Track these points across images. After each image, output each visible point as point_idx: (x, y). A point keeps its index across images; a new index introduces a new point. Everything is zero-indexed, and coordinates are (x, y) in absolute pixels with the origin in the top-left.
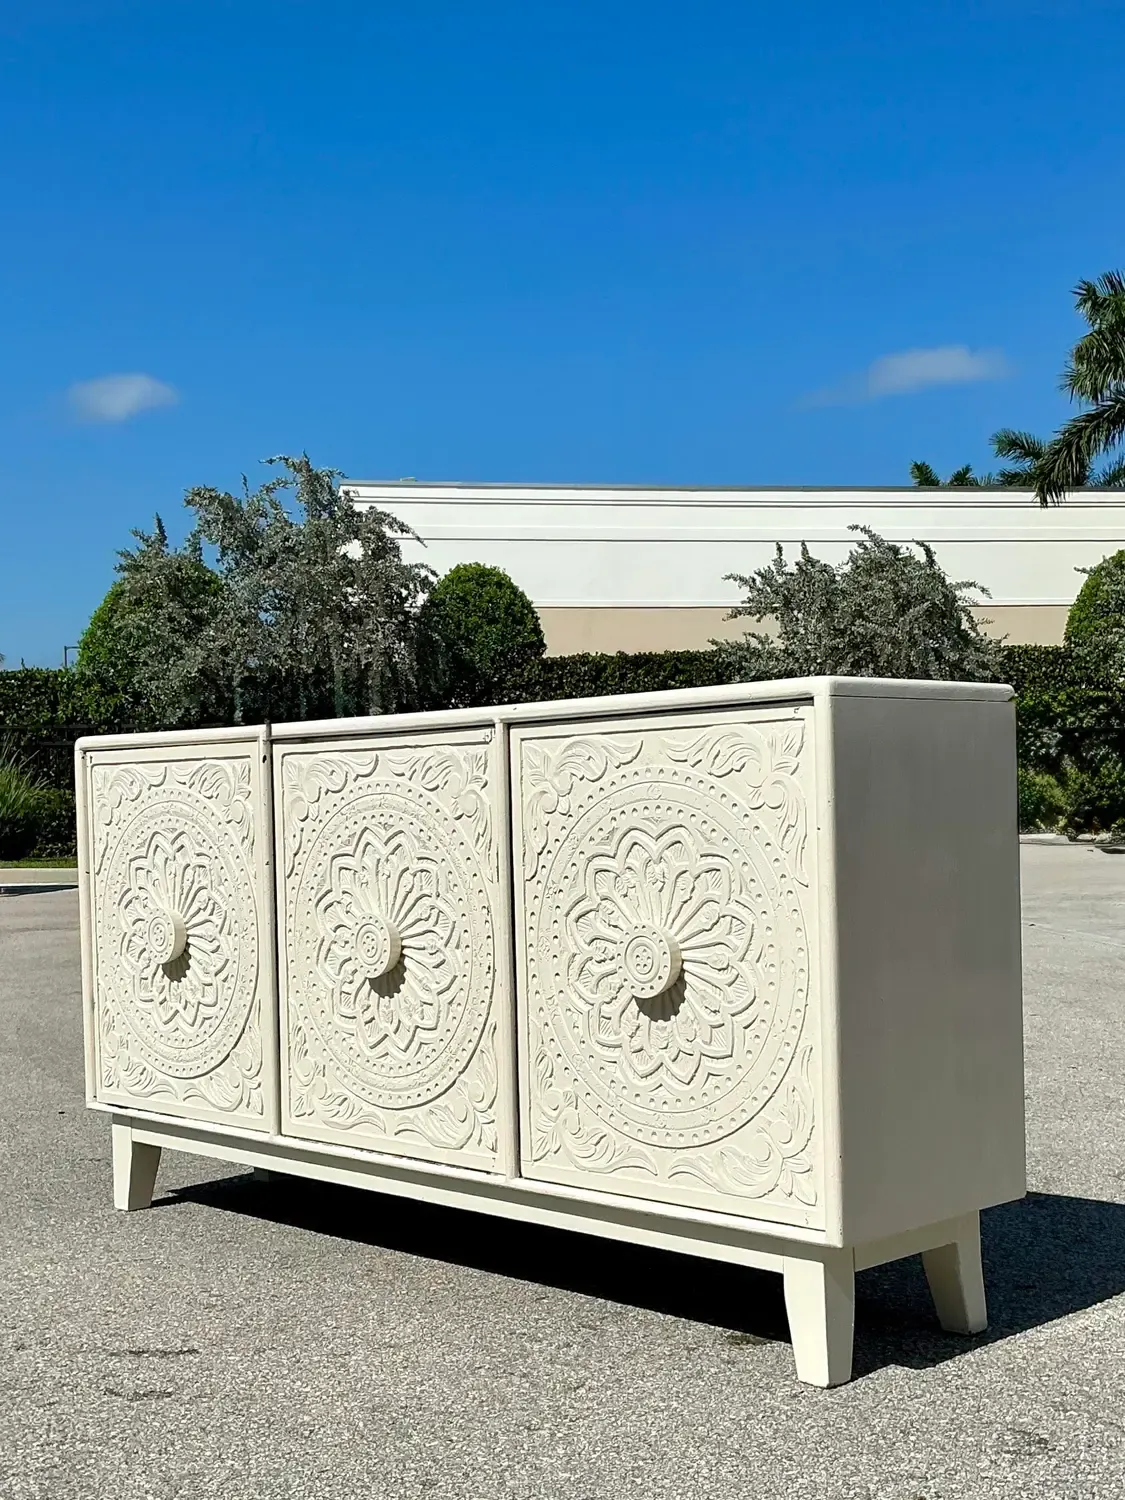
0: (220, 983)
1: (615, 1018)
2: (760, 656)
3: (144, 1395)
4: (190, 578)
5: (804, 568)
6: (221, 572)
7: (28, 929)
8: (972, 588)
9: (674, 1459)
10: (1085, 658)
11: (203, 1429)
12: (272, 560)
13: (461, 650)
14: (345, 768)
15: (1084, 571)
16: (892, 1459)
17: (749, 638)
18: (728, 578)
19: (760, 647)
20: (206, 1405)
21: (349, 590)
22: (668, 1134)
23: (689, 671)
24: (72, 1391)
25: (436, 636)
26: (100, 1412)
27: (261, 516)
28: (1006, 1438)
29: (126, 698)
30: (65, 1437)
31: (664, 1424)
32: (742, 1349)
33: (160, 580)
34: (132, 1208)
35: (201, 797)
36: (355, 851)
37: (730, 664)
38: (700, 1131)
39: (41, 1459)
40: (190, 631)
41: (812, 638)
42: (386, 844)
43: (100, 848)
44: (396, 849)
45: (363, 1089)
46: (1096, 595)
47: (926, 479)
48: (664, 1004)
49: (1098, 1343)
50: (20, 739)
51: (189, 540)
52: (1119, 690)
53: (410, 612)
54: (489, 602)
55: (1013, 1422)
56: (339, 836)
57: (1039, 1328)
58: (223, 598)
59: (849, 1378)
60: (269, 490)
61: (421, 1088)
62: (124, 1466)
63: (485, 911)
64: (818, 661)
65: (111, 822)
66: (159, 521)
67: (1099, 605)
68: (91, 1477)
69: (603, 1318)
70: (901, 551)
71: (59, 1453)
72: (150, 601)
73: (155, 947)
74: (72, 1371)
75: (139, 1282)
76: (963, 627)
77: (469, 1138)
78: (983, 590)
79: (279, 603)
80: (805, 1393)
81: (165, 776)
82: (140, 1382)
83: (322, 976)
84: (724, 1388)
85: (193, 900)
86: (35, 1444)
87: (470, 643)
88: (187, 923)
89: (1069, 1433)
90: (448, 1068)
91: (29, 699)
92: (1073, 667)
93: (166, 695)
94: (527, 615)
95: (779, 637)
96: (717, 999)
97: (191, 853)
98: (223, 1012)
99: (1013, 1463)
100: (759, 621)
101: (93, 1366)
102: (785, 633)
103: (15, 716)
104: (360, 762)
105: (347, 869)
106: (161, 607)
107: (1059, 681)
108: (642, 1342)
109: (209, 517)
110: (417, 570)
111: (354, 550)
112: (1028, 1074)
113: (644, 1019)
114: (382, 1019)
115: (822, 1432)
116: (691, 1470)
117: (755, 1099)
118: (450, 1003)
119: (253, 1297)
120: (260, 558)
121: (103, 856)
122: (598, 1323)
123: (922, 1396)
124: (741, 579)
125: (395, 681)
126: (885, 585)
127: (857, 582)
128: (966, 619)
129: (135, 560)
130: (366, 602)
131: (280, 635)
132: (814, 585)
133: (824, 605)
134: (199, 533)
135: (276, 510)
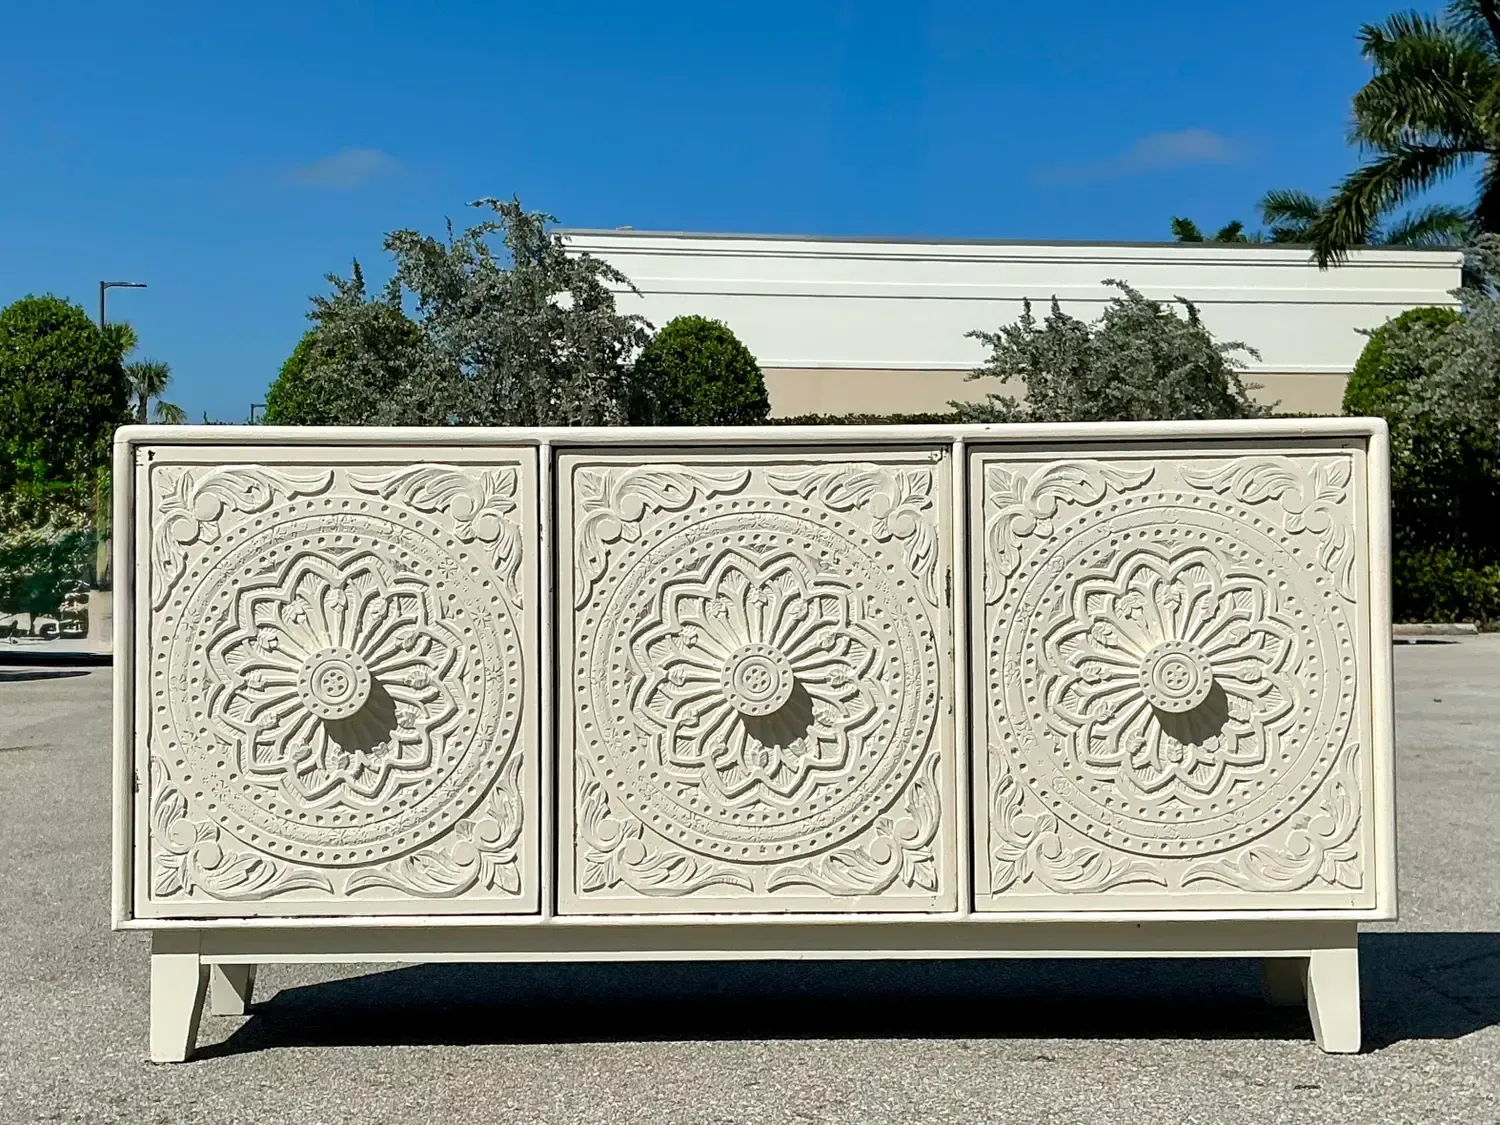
4: (387, 328)
5: (1054, 325)
8: (1240, 349)
12: (476, 310)
13: (677, 409)
15: (1364, 332)
17: (993, 400)
18: (970, 335)
19: (1004, 410)
21: (558, 343)
25: (650, 393)
27: (466, 262)
33: (356, 331)
40: (385, 385)
41: (1061, 401)
46: (1378, 360)
47: (1187, 235)
51: (388, 288)
52: (1403, 464)
53: (623, 367)
54: (708, 357)
60: (475, 234)
66: (357, 266)
67: (1382, 371)
69: (821, 1107)
70: (1162, 308)
72: (343, 352)
76: (1229, 392)
78: (1253, 352)
79: (482, 355)
94: (750, 372)
95: (1025, 400)
100: (1003, 382)
102: (1033, 396)
106: (355, 358)
109: (411, 263)
110: (632, 322)
111: (565, 300)
119: (426, 1076)
120: (463, 308)
124: (985, 336)
126: (1143, 345)
127: (1113, 341)
128: (1233, 382)
129: (330, 308)
130: (575, 356)
131: (482, 392)
132: (1065, 343)
133: (1076, 365)
134: (399, 279)
135: (482, 254)
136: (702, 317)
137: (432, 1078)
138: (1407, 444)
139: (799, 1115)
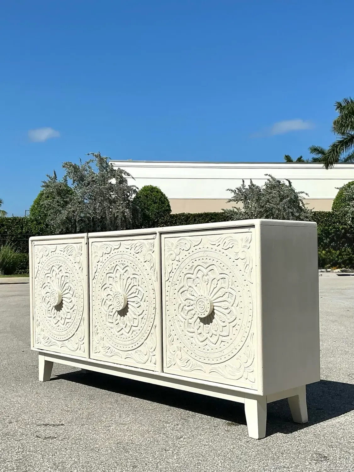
0: (72, 312)
1: (193, 323)
2: (237, 214)
3: (48, 438)
4: (64, 189)
5: (251, 187)
6: (73, 188)
7: (13, 296)
8: (303, 193)
9: (211, 461)
10: (338, 215)
11: (66, 449)
12: (89, 184)
13: (145, 211)
14: (111, 247)
15: (338, 188)
16: (278, 461)
17: (234, 208)
18: (228, 190)
19: (237, 211)
20: (67, 441)
21: (112, 193)
22: (209, 360)
23: (215, 218)
24: (26, 436)
25: (138, 207)
26: (34, 443)
27: (85, 171)
28: (314, 456)
29: (43, 226)
30: (24, 450)
31: (207, 449)
32: (232, 427)
33: (55, 190)
34: (45, 380)
35: (67, 255)
36: (113, 272)
37: (228, 216)
38: (219, 359)
39: (16, 457)
40: (63, 205)
41: (253, 208)
42: (123, 270)
43: (36, 270)
44: (126, 271)
45: (115, 345)
46: (342, 196)
47: (289, 160)
48: (208, 320)
49: (342, 427)
50: (12, 238)
51: (64, 178)
52: (349, 225)
53: (130, 200)
54: (154, 197)
55: (316, 451)
56: (109, 267)
57: (324, 422)
58: (73, 196)
59: (265, 437)
60: (88, 163)
61: (133, 345)
62: (41, 459)
63: (153, 290)
64: (255, 215)
65: (40, 262)
66: (55, 172)
67: (343, 199)
68: (32, 463)
69: (188, 417)
70: (281, 182)
71: (22, 455)
72: (51, 196)
73: (52, 300)
74: (26, 430)
75: (46, 403)
76: (300, 205)
77: (148, 360)
78: (306, 194)
79: (90, 197)
80: (251, 441)
81: (56, 249)
82: (46, 434)
83: (103, 310)
84: (226, 439)
85: (64, 286)
86: (14, 452)
87: (148, 210)
88: (62, 293)
89: (333, 454)
90: (141, 338)
91: (14, 226)
92: (335, 218)
93: (56, 225)
94: (166, 201)
95: (243, 208)
96: (224, 318)
97: (64, 272)
98: (73, 321)
99: (316, 464)
100: (237, 203)
101: (32, 429)
102: (245, 207)
103: (10, 231)
104: (115, 245)
105: (111, 277)
106: (55, 198)
107: (330, 222)
108: (200, 424)
109: (70, 171)
110: (132, 187)
111: (113, 181)
112: (321, 343)
113: (202, 324)
114: (121, 323)
115: (256, 453)
116: (216, 464)
117: (236, 349)
118: (142, 318)
119: (81, 408)
120: (85, 184)
121: (37, 273)
122: (187, 418)
123: (287, 442)
124: (232, 190)
125: (125, 221)
126: (276, 192)
127: (267, 191)
128: (301, 203)
129: (47, 184)
130: (117, 197)
131: (91, 207)
132: (254, 192)
133: (257, 198)
134: (67, 176)
135: (90, 169)
136: (152, 186)
137: (83, 409)
138: (350, 219)
139: (182, 419)
